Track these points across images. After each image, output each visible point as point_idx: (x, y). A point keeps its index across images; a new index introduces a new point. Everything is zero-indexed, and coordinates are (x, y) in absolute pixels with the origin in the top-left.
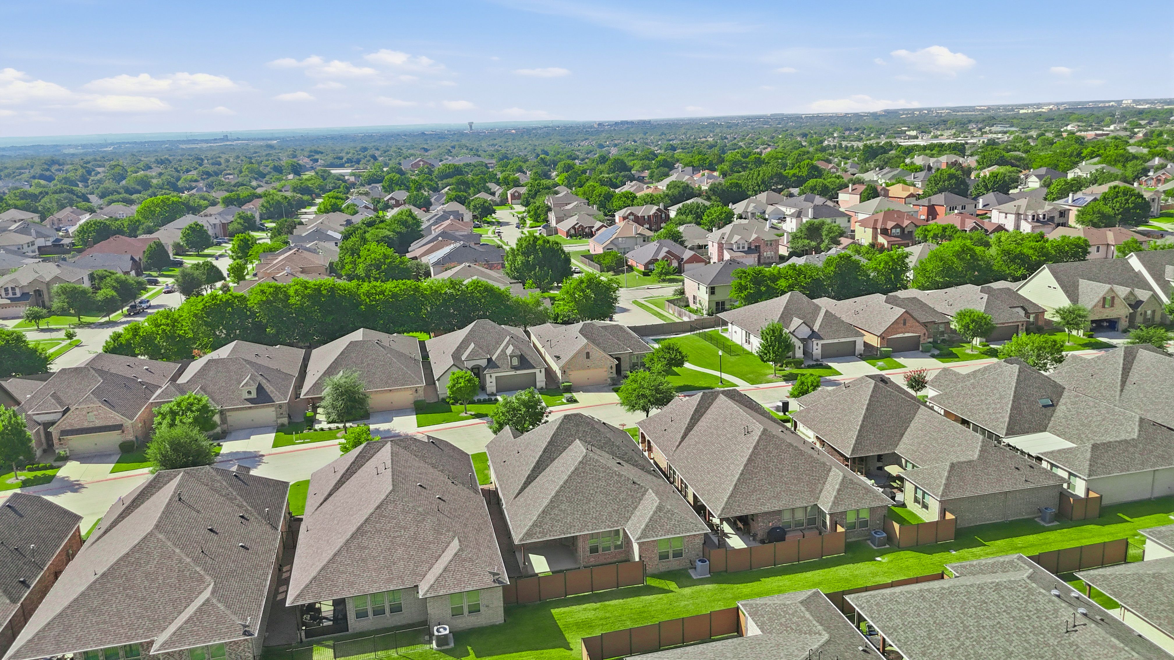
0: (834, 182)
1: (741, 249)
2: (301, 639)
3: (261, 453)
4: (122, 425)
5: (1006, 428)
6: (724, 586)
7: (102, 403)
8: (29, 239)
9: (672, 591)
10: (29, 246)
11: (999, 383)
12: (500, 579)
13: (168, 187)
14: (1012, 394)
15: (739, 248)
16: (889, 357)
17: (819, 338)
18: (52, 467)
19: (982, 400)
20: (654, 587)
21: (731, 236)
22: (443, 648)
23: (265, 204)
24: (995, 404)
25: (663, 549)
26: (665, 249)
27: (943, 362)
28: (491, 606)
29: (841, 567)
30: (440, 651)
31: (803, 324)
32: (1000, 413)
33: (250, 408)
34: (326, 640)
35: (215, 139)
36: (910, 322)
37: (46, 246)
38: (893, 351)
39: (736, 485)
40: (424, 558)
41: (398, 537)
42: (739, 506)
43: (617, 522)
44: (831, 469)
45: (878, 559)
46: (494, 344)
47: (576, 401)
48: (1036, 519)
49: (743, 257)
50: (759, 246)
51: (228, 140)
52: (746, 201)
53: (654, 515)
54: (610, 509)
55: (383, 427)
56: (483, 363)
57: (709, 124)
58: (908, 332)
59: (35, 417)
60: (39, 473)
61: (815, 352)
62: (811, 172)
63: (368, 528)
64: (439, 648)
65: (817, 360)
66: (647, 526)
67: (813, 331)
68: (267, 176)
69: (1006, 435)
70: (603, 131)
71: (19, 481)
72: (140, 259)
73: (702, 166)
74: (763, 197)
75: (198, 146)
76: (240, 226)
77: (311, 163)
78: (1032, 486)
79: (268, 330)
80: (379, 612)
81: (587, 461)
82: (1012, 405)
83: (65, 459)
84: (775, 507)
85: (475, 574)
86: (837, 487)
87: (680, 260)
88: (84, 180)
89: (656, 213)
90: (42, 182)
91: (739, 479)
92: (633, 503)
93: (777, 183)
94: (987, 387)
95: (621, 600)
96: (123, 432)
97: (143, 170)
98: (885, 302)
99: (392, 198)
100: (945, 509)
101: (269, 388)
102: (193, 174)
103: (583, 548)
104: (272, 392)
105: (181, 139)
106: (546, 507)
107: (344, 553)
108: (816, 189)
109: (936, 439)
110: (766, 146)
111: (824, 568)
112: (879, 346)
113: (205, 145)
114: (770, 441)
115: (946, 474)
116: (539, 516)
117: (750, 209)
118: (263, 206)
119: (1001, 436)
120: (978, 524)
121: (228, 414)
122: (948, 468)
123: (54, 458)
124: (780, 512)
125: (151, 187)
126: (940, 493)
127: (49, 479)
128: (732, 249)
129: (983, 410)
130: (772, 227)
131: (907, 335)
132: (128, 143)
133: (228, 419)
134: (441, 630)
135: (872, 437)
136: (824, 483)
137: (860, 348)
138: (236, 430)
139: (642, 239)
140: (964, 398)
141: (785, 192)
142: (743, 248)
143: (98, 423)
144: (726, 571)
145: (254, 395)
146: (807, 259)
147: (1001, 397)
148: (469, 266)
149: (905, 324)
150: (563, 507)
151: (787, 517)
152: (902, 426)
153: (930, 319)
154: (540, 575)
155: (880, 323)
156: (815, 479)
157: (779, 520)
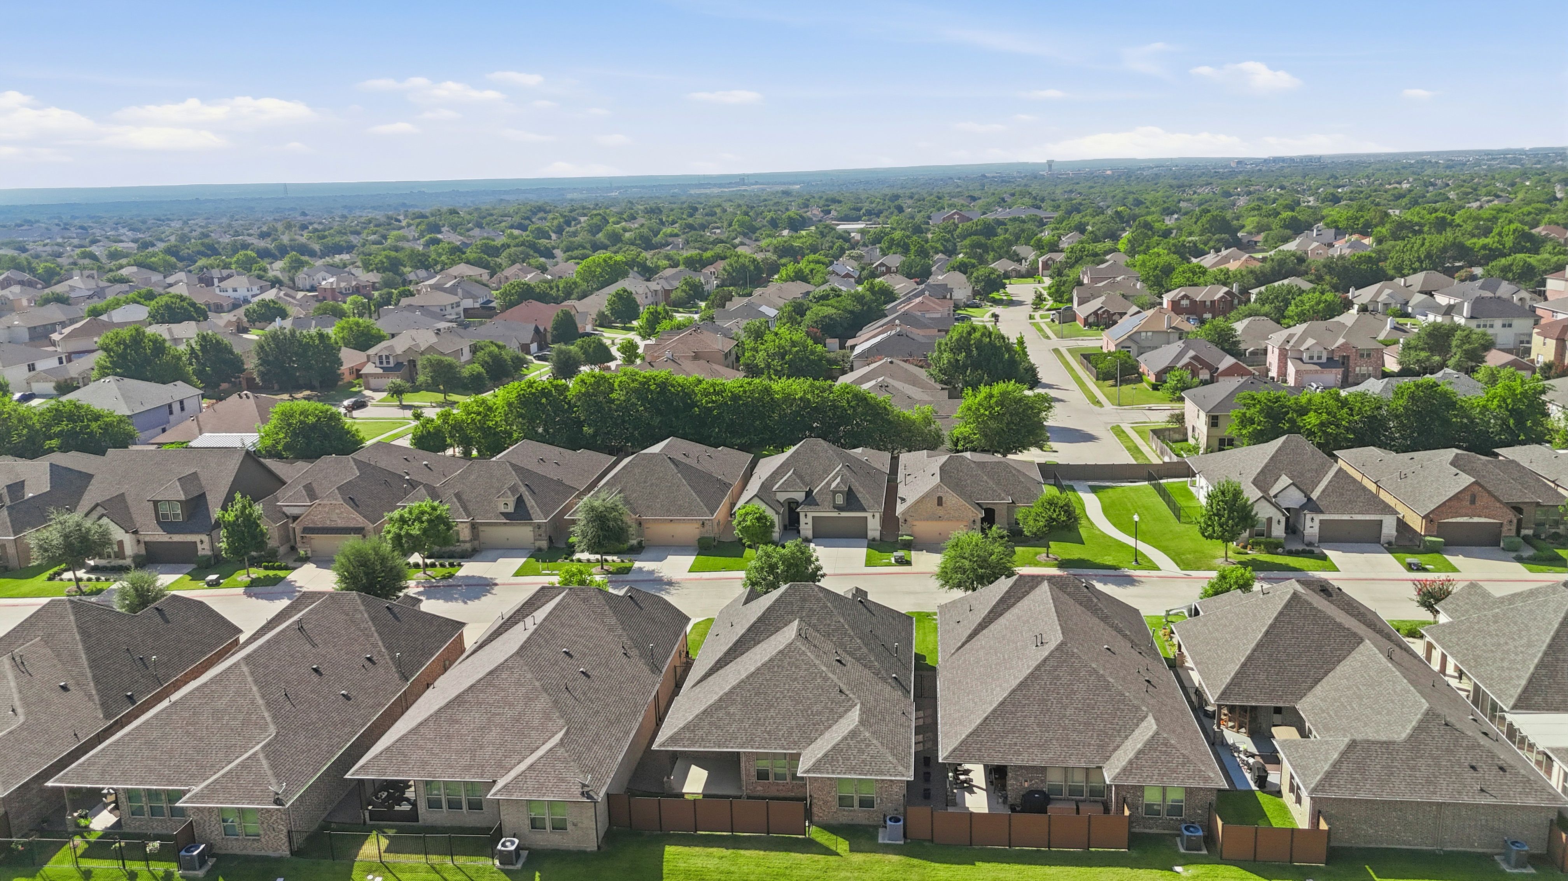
0: (1548, 260)
1: (1315, 360)
2: (364, 820)
3: (497, 581)
4: (363, 529)
5: (1516, 696)
6: (915, 861)
7: (345, 500)
8: (455, 299)
9: (838, 854)
10: (452, 308)
11: (1535, 619)
12: (591, 793)
13: (640, 242)
14: (1548, 641)
15: (1311, 358)
16: (1438, 552)
17: (1317, 510)
18: (286, 568)
19: (1499, 644)
20: (817, 843)
21: (1302, 339)
22: (507, 867)
23: (727, 268)
24: (1517, 654)
25: (846, 791)
26: (1192, 353)
27: (1531, 571)
28: (579, 824)
29: (1111, 868)
30: (502, 870)
31: (1293, 488)
32: (1518, 670)
33: (505, 523)
34: (391, 827)
35: (731, 183)
36: (1483, 500)
37: (474, 308)
38: (1446, 544)
39: (986, 718)
40: (517, 748)
41: (499, 714)
42: (979, 750)
43: (795, 743)
44: (1146, 717)
45: (1178, 869)
46: (821, 473)
47: (908, 563)
48: (1496, 857)
49: (1316, 372)
50: (1348, 357)
51: (744, 185)
52: (1378, 286)
53: (842, 741)
54: (793, 723)
55: (648, 566)
56: (800, 496)
57: (1417, 162)
58: (1480, 516)
59: (284, 509)
60: (271, 573)
61: (1308, 531)
62: (1519, 243)
63: (469, 697)
64: (502, 867)
65: (1310, 544)
66: (826, 755)
67: (1309, 499)
68: (758, 232)
69: (1513, 708)
70: (1241, 172)
71: (250, 579)
72: (545, 329)
73: (1352, 228)
74: (1417, 279)
75: (708, 191)
76: (683, 294)
77: (822, 215)
78: (1491, 801)
79: (585, 429)
80: (454, 805)
81: (789, 652)
82: (1542, 660)
83: (305, 560)
84: (1033, 760)
85: (563, 780)
86: (1139, 746)
87: (1213, 370)
88: (559, 231)
89: (1223, 297)
90: (516, 232)
91: (995, 710)
92: (828, 720)
93: (1456, 259)
94: (1515, 623)
95: (762, 853)
96: (364, 536)
97: (626, 221)
98: (1451, 464)
99: (882, 265)
100: (1320, 812)
101: (530, 501)
102: (676, 229)
103: (748, 770)
104: (532, 507)
105: (694, 183)
106: (710, 706)
107: (431, 724)
108: (1511, 270)
109: (1360, 698)
110: (1491, 198)
111: (1082, 866)
112: (1423, 533)
113: (716, 190)
114: (1065, 661)
115: (1336, 756)
116: (697, 716)
117: (1382, 298)
118: (724, 269)
119: (1505, 708)
120: (1385, 846)
121: (481, 528)
122: (1342, 747)
123: (295, 557)
124: (1043, 770)
125: (622, 241)
126: (1312, 786)
127: (278, 580)
128: (1301, 360)
129: (1494, 662)
130: (1395, 328)
131: (1476, 520)
132: (636, 187)
133: (481, 534)
134: (508, 844)
135: (1262, 676)
136: (1127, 737)
137: (1389, 529)
138: (487, 549)
139: (1177, 336)
140: (1474, 638)
141: (1463, 273)
142: (1319, 358)
143: (341, 523)
144: (932, 841)
145: (511, 509)
146: (1387, 383)
147: (1530, 645)
148: (891, 362)
149: (1473, 501)
150: (732, 710)
151: (1055, 778)
152: (1322, 668)
153: (1530, 498)
154: (686, 797)
155: (1431, 497)
156: (1114, 729)
157: (1042, 781)
